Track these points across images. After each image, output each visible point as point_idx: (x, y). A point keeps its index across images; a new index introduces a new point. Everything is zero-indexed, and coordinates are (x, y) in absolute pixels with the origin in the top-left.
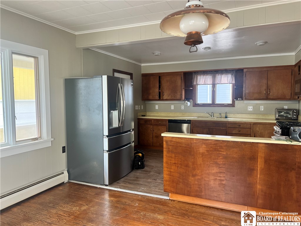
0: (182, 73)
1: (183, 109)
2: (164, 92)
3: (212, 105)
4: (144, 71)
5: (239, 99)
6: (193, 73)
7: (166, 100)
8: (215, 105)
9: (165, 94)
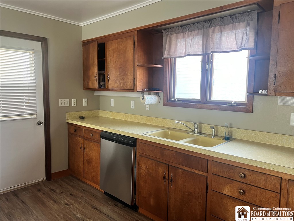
0: (136, 32)
1: (148, 109)
2: (110, 74)
3: (200, 105)
4: (86, 37)
5: (260, 92)
6: (163, 31)
7: (112, 90)
8: (206, 105)
9: (110, 77)
